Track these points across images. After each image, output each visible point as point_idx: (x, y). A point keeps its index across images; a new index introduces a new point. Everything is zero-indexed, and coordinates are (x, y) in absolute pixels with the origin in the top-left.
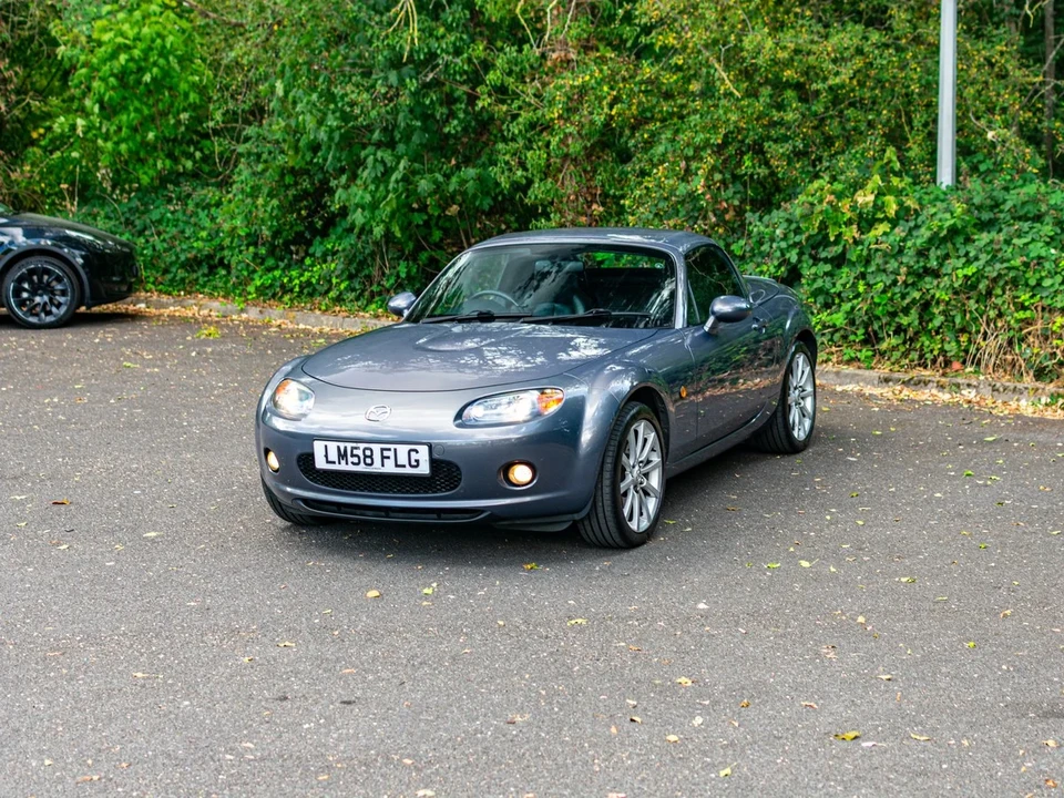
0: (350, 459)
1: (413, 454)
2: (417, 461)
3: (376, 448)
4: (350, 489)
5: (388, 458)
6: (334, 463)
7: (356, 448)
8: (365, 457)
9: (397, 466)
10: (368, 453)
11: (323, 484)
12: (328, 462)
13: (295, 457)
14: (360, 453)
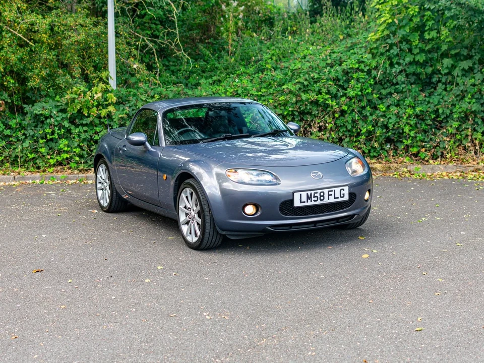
0: (313, 199)
1: (342, 191)
2: (344, 194)
3: (326, 191)
4: (305, 215)
5: (331, 195)
6: (304, 202)
7: (316, 193)
8: (321, 196)
9: (335, 198)
10: (322, 194)
11: (290, 215)
12: (301, 202)
13: (279, 203)
14: (318, 195)
